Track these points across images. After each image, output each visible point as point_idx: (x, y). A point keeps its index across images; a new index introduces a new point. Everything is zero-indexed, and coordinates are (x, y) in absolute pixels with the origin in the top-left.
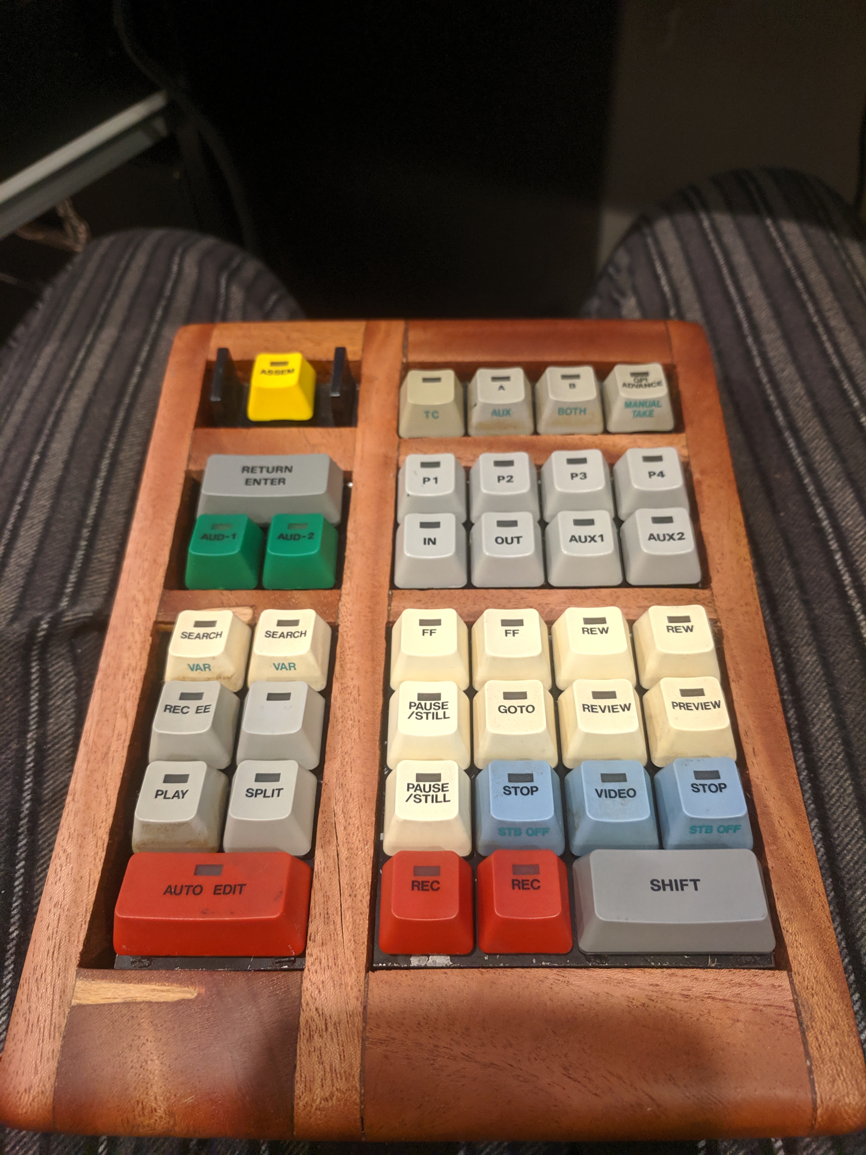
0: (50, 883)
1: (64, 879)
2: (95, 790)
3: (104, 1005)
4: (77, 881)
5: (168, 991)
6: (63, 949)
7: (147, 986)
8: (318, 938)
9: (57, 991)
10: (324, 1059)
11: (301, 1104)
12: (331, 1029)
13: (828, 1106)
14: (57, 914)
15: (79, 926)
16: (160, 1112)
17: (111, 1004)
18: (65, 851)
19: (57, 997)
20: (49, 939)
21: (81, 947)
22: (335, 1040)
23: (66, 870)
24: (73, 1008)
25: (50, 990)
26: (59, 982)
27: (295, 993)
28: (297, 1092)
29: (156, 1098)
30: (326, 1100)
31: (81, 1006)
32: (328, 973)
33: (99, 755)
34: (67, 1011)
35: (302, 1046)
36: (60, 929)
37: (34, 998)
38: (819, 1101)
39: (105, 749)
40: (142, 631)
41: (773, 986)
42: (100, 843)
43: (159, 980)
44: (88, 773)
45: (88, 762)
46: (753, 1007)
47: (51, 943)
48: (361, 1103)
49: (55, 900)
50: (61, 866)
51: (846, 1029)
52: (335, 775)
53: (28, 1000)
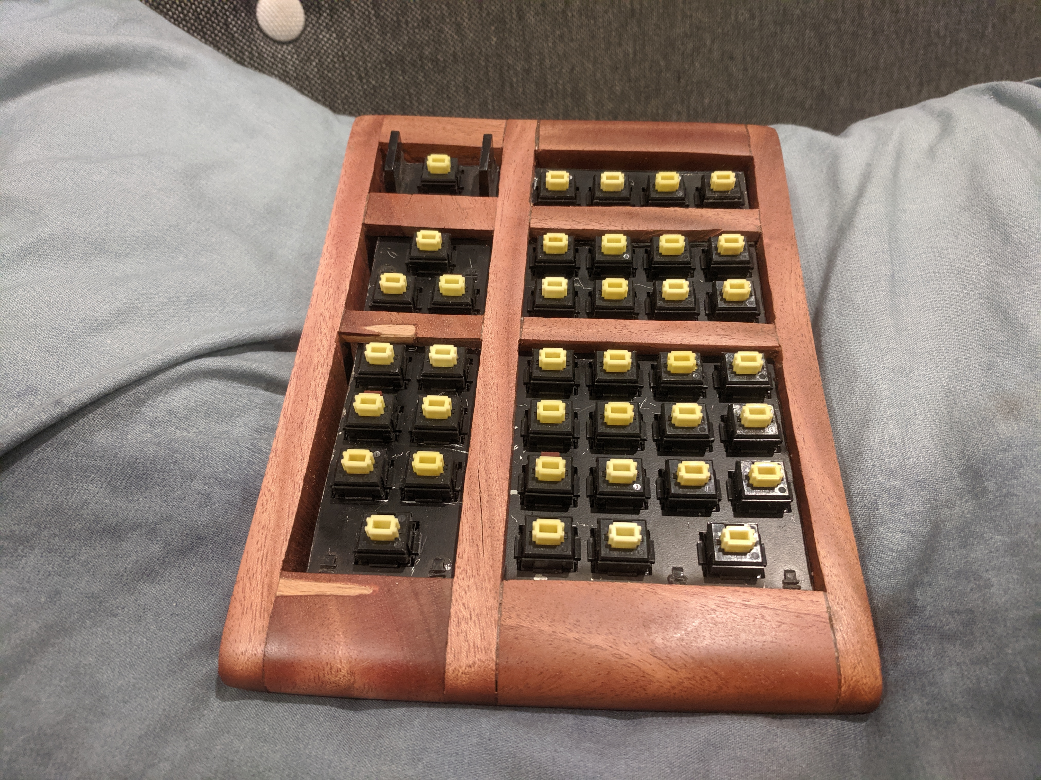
0: (258, 512)
1: (269, 510)
2: (293, 449)
3: (301, 596)
4: (279, 512)
5: (350, 588)
6: (269, 557)
7: (334, 585)
8: (465, 556)
9: (266, 586)
10: (469, 638)
11: (450, 669)
12: (474, 618)
13: (850, 685)
14: (265, 533)
15: (281, 542)
16: (344, 672)
17: (307, 596)
18: (269, 491)
19: (265, 590)
20: (258, 550)
21: (283, 557)
22: (477, 626)
23: (270, 504)
24: (277, 597)
25: (260, 587)
26: (267, 580)
27: (447, 593)
28: (448, 661)
29: (341, 661)
30: (470, 667)
31: (283, 597)
32: (472, 580)
33: (295, 425)
34: (273, 599)
35: (452, 629)
36: (267, 544)
37: (247, 590)
38: (843, 681)
39: (300, 421)
40: (328, 338)
41: (812, 601)
42: (297, 486)
43: (343, 581)
44: (287, 436)
45: (287, 429)
46: (796, 614)
47: (261, 553)
48: (497, 669)
49: (263, 524)
50: (267, 501)
51: (866, 632)
52: (479, 444)
53: (243, 591)
